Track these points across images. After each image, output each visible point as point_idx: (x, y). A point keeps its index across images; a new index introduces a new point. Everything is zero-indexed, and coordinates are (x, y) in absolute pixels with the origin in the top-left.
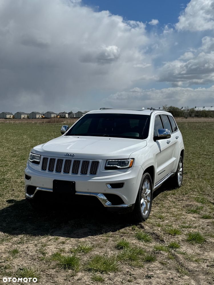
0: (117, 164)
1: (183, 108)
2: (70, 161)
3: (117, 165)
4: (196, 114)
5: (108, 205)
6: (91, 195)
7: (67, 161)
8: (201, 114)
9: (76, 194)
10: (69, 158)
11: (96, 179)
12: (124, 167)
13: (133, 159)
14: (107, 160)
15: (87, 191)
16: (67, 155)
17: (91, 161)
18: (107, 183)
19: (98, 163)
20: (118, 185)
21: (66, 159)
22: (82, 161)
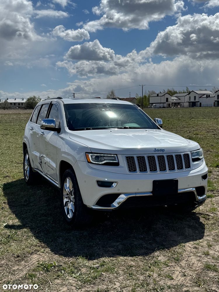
0: (197, 154)
2: (162, 157)
14: (191, 151)
16: (156, 150)
17: (182, 154)
19: (188, 155)
21: (157, 154)
22: (174, 155)
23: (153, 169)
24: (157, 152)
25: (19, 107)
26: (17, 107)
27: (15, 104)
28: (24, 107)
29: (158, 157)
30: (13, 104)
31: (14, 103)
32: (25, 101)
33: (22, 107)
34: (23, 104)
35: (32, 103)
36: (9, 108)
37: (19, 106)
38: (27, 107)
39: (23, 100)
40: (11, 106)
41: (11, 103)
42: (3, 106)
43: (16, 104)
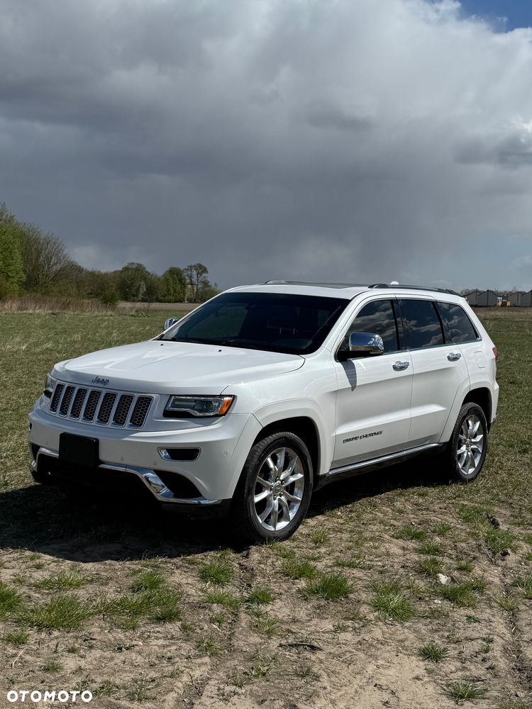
0: (194, 406)
2: (99, 393)
3: (193, 408)
5: (164, 495)
6: (129, 470)
7: (94, 394)
9: (102, 466)
10: (97, 388)
11: (143, 436)
12: (208, 414)
13: (234, 397)
14: (172, 395)
15: (119, 461)
16: (97, 380)
17: (137, 396)
18: (160, 447)
19: (149, 400)
20: (187, 453)
21: (93, 388)
22: (119, 394)
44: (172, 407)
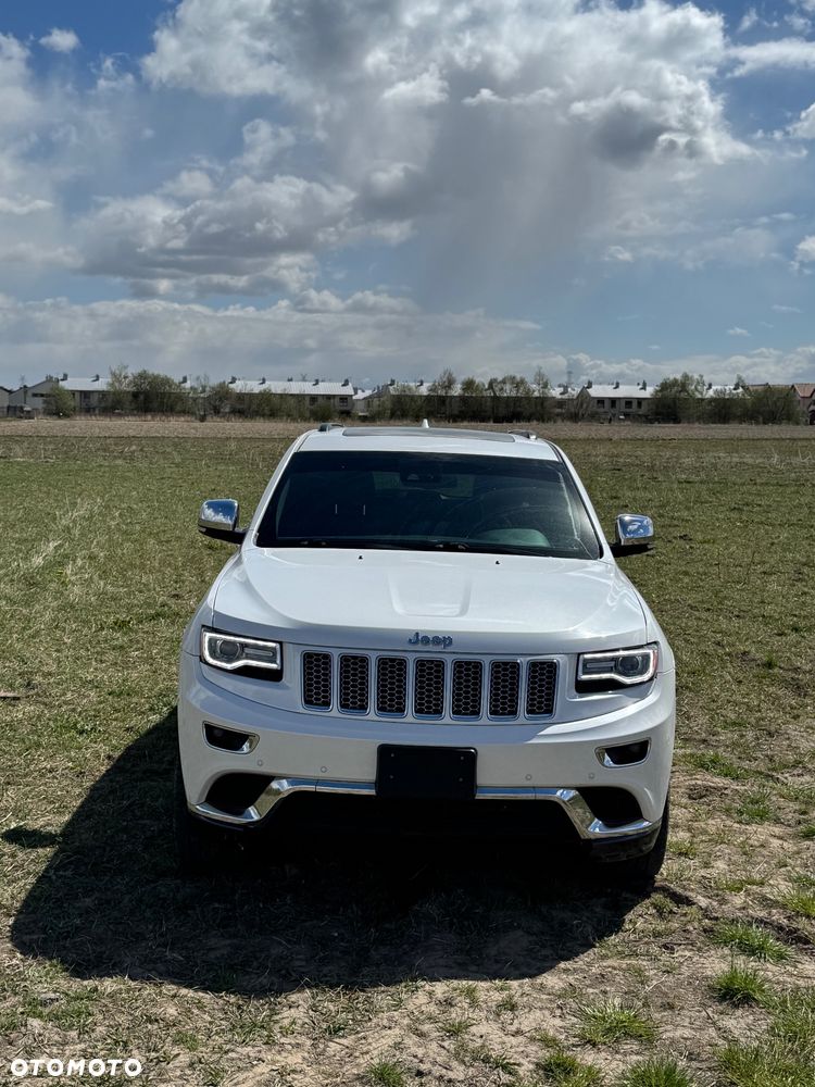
1: (188, 382)
2: (437, 665)
4: (238, 406)
6: (540, 797)
7: (423, 665)
8: (254, 407)
9: (479, 796)
10: (431, 653)
12: (638, 679)
14: (579, 654)
15: (522, 783)
16: (419, 639)
18: (598, 748)
19: (552, 668)
21: (418, 655)
22: (486, 662)
23: (391, 704)
24: (420, 647)
25: (626, 415)
26: (621, 413)
27: (613, 401)
28: (646, 416)
29: (420, 664)
30: (607, 404)
31: (609, 398)
32: (648, 393)
33: (639, 415)
34: (643, 403)
35: (675, 400)
36: (594, 417)
37: (629, 410)
38: (657, 414)
39: (644, 388)
40: (602, 410)
41: (601, 401)
42: (573, 410)
43: (617, 403)
44: (584, 673)
